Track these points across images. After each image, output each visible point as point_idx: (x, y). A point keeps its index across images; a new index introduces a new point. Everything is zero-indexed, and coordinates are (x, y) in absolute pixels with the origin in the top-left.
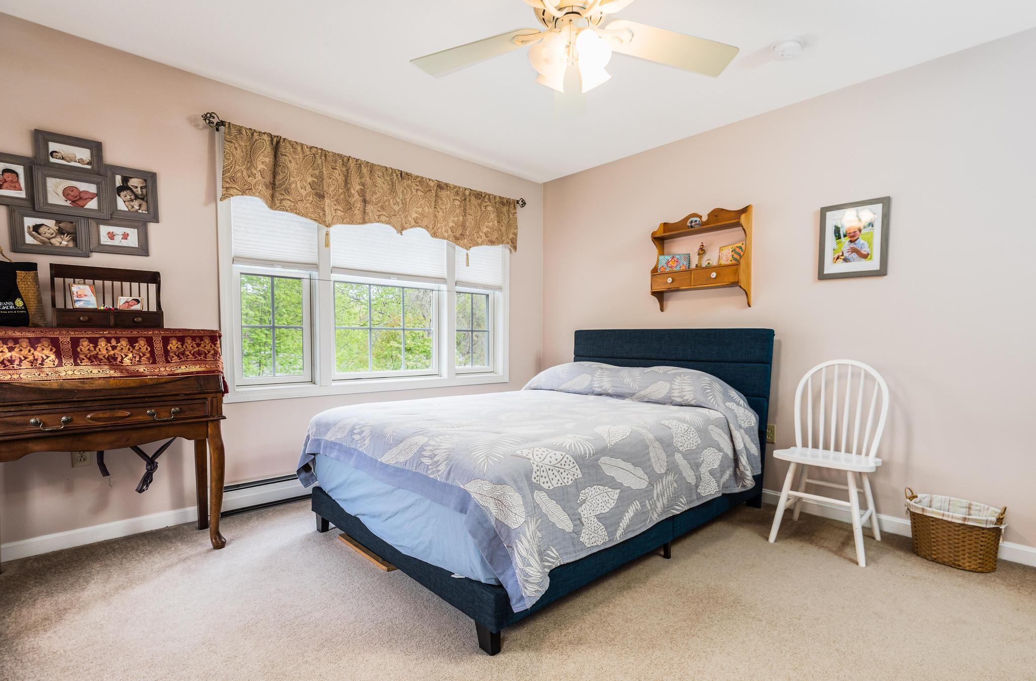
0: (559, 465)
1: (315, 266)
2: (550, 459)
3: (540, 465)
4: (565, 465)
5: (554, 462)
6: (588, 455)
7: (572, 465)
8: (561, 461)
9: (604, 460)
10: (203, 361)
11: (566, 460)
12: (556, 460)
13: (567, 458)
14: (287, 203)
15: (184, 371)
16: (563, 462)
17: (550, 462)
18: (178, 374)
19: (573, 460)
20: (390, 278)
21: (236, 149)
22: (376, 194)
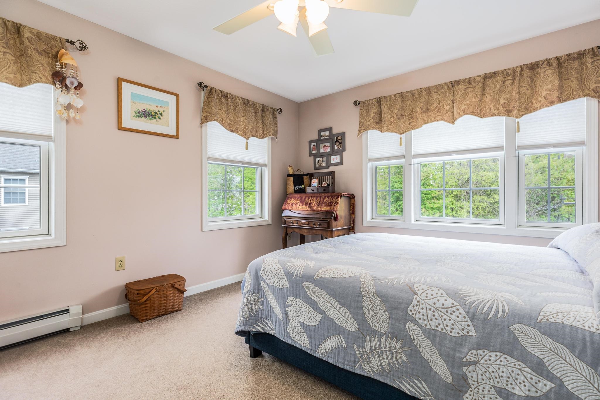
0: (275, 272)
1: (403, 157)
2: (272, 267)
3: (266, 267)
4: (278, 274)
5: (273, 270)
6: (295, 275)
7: (282, 277)
8: (277, 270)
9: (306, 284)
10: (330, 206)
11: (280, 271)
12: (274, 269)
13: (281, 271)
14: (385, 128)
15: (324, 209)
16: (277, 272)
17: (271, 269)
18: (322, 210)
19: (283, 274)
20: (451, 155)
21: (363, 111)
22: (434, 104)
